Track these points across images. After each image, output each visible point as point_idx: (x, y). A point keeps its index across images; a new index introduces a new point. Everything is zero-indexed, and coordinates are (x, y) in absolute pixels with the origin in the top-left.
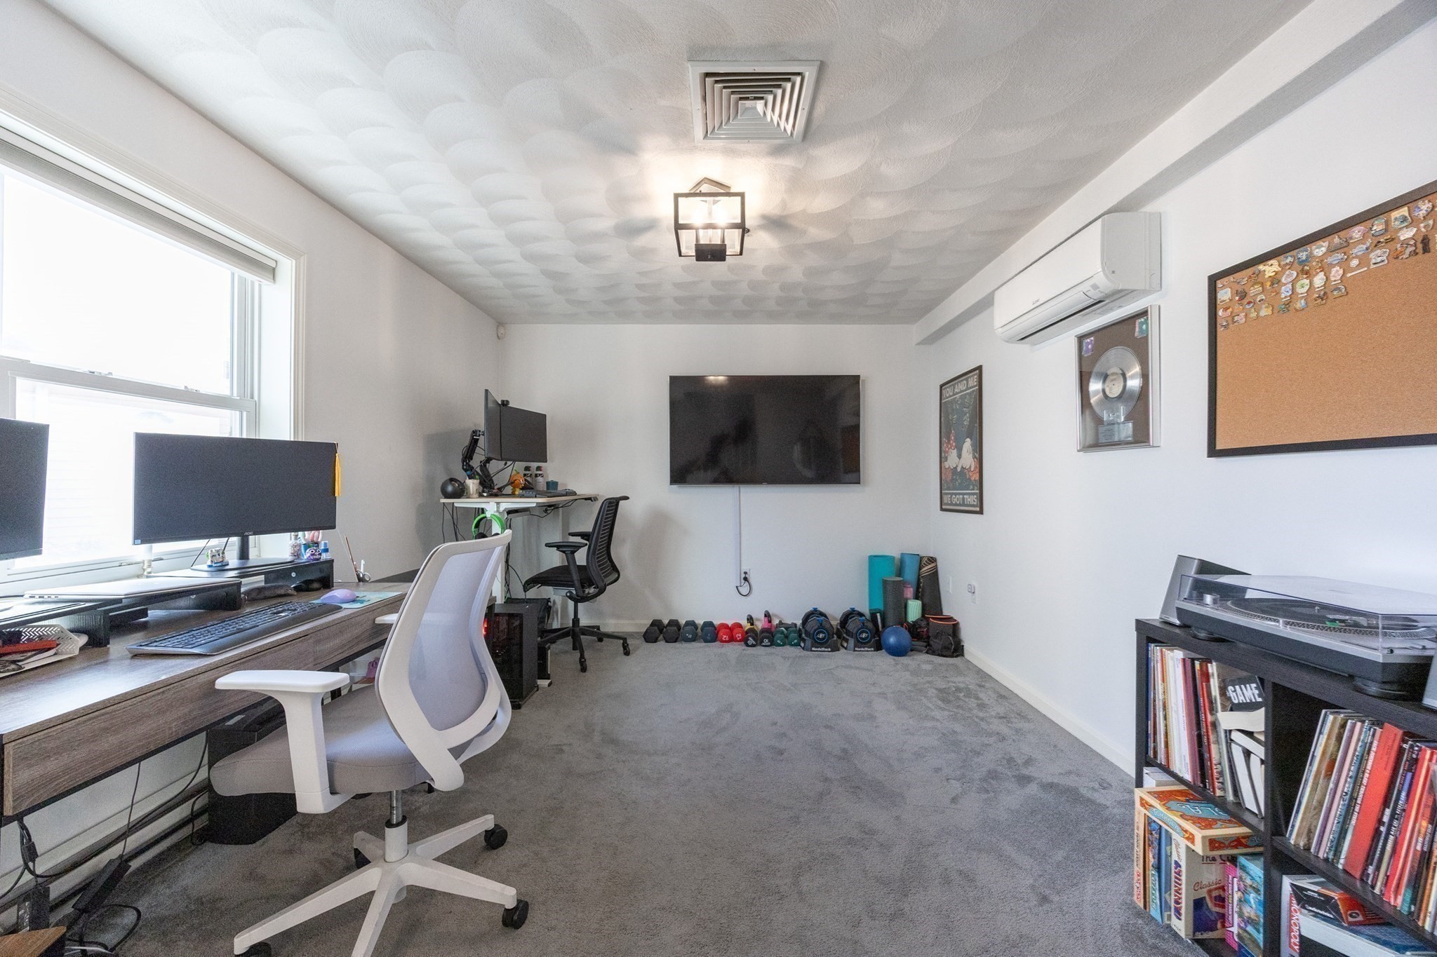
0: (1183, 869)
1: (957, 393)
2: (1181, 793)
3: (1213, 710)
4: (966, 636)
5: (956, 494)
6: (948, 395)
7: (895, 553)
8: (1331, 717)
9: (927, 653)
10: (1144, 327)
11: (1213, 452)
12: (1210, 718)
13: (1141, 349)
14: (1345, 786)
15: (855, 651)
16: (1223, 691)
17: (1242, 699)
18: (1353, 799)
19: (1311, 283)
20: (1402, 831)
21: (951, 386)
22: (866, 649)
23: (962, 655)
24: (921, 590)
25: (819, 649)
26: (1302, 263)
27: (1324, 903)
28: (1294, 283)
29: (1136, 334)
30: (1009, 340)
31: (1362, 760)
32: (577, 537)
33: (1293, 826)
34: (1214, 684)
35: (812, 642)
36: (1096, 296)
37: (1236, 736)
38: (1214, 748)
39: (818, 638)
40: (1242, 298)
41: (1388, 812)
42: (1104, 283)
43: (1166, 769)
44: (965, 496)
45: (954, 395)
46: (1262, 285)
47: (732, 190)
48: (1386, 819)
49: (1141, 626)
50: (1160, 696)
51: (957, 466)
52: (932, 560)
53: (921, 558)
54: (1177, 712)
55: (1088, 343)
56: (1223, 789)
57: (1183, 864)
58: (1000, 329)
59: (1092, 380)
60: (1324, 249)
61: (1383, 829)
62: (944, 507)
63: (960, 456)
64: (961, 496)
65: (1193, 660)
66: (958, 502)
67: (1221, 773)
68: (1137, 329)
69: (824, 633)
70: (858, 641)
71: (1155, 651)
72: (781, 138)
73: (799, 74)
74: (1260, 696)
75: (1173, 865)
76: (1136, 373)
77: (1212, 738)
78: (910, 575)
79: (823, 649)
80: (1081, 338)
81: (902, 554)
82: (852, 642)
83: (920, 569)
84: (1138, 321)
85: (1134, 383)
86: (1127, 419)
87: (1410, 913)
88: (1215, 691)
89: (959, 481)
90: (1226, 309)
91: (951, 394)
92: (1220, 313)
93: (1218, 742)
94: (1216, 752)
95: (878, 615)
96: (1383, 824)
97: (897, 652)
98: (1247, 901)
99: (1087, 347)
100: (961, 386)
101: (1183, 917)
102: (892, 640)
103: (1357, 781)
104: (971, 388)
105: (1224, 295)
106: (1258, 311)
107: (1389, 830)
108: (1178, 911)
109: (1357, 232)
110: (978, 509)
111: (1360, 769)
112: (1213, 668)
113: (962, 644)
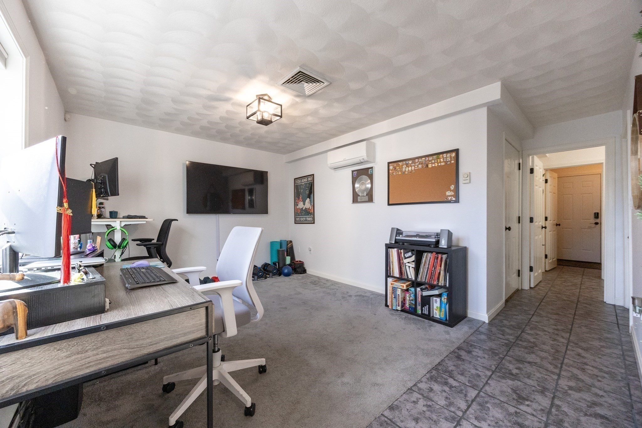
0: (400, 295)
1: (303, 182)
2: (397, 280)
3: (402, 260)
4: (306, 266)
5: (302, 217)
6: (298, 183)
7: (278, 240)
8: (425, 254)
9: (296, 274)
10: (371, 171)
11: (389, 204)
12: (402, 262)
13: (371, 177)
14: (427, 266)
15: (272, 277)
16: (404, 255)
17: (408, 256)
18: (428, 268)
19: (409, 169)
20: (436, 270)
21: (300, 179)
22: (276, 276)
23: (306, 273)
24: (288, 253)
25: (260, 279)
26: (407, 164)
27: (426, 288)
28: (405, 168)
29: (369, 173)
30: (331, 168)
31: (430, 260)
32: (138, 242)
33: (419, 277)
34: (402, 254)
35: (257, 277)
36: (362, 161)
37: (407, 264)
38: (403, 268)
39: (260, 275)
40: (395, 169)
41: (433, 268)
42: (366, 158)
43: (393, 277)
44: (307, 218)
45: (301, 183)
46: (399, 167)
47: (272, 101)
48: (433, 270)
49: (386, 245)
50: (391, 260)
51: (303, 208)
52: (291, 242)
53: (288, 241)
54: (395, 263)
55: (355, 173)
56: (405, 276)
57: (400, 294)
58: (329, 165)
59: (356, 183)
60: (411, 162)
61: (433, 272)
62: (296, 222)
63: (304, 204)
64: (305, 218)
65: (399, 250)
66: (303, 220)
67: (404, 273)
68: (369, 172)
69: (261, 272)
70: (274, 274)
71: (390, 250)
72: (302, 93)
73: (323, 82)
74: (411, 254)
75: (398, 295)
76: (369, 182)
77: (403, 266)
78: (284, 248)
79: (262, 279)
80: (353, 171)
81: (281, 240)
82: (271, 274)
83: (287, 245)
84: (369, 170)
85: (369, 186)
86: (367, 195)
87: (437, 283)
88: (403, 256)
89: (304, 213)
90: (391, 171)
91: (300, 182)
92: (390, 171)
93: (404, 267)
94: (403, 269)
95: (277, 263)
96: (432, 271)
97: (288, 275)
98: (411, 296)
99: (354, 174)
100: (305, 180)
101: (400, 306)
102: (286, 271)
103: (429, 265)
104: (309, 181)
105: (391, 168)
106: (398, 172)
107: (434, 272)
108: (399, 305)
109: (417, 160)
110: (313, 222)
111: (429, 262)
112: (402, 251)
113: (305, 269)
